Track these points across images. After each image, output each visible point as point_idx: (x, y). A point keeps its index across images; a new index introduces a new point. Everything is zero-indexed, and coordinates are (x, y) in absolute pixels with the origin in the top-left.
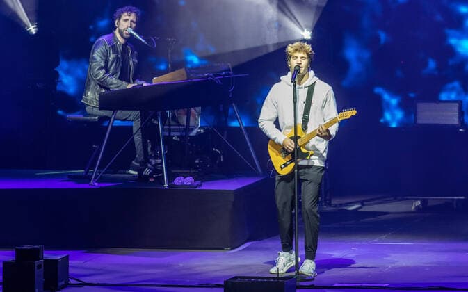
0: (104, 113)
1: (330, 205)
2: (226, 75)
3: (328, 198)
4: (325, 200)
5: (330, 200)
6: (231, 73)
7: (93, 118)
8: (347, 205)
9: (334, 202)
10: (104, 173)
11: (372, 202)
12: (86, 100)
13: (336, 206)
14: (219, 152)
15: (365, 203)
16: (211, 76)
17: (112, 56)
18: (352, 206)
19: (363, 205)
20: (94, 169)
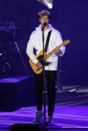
1: (62, 89)
2: (11, 28)
3: (61, 86)
4: (60, 87)
5: (62, 87)
6: (14, 27)
8: (70, 89)
9: (64, 88)
11: (81, 88)
13: (64, 90)
14: (9, 64)
15: (78, 88)
16: (4, 28)
18: (72, 90)
19: (77, 89)
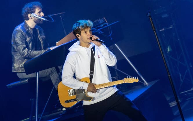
0: (31, 76)
6: (107, 24)
7: (24, 81)
10: (43, 116)
12: (15, 70)
17: (28, 39)
20: (35, 115)
